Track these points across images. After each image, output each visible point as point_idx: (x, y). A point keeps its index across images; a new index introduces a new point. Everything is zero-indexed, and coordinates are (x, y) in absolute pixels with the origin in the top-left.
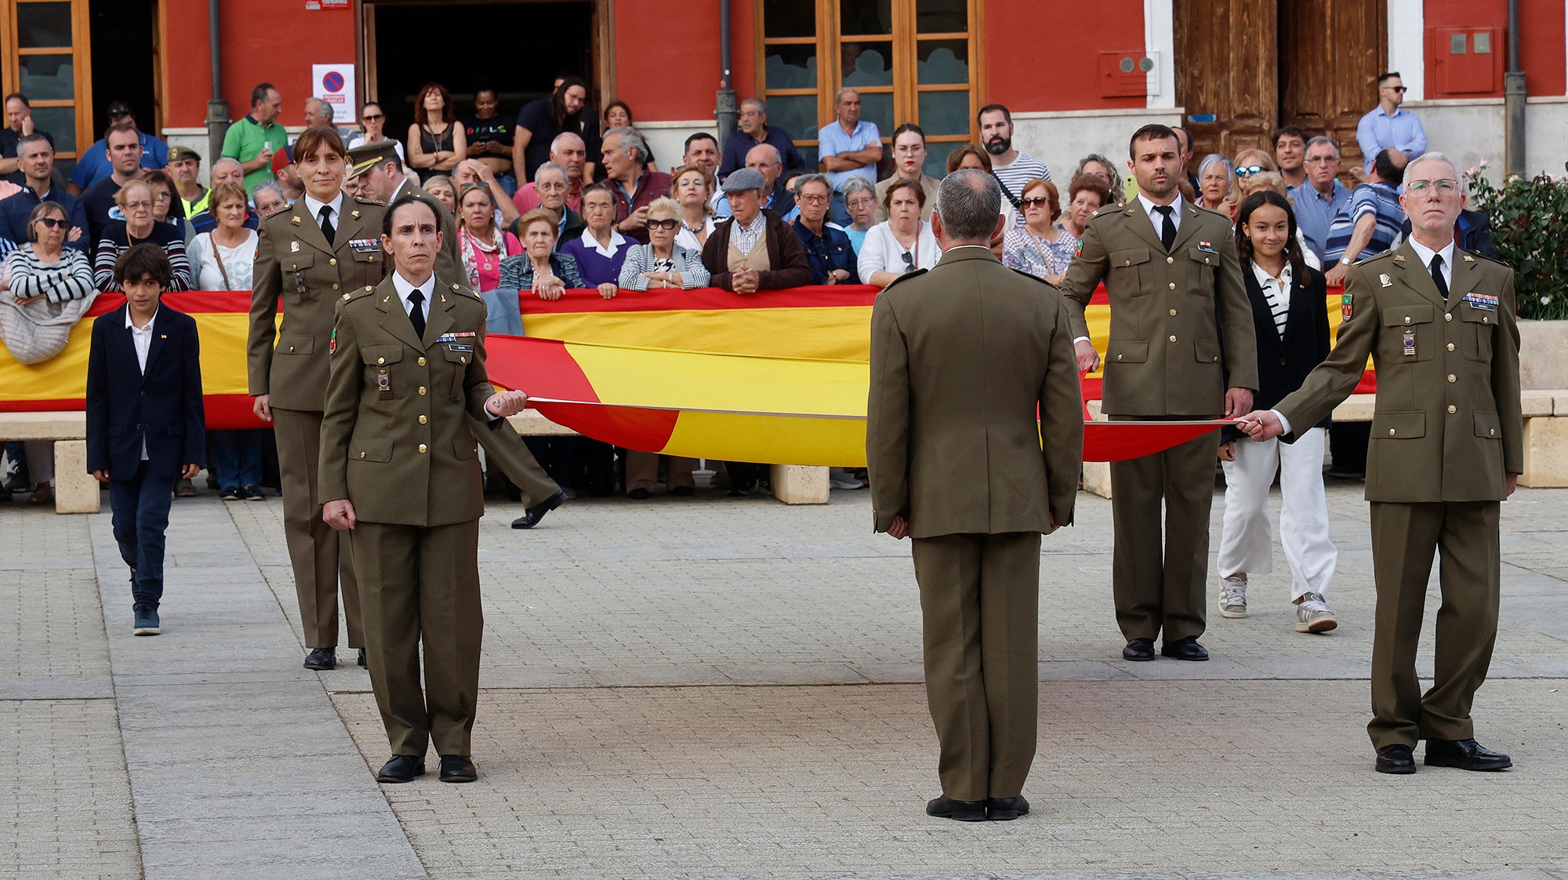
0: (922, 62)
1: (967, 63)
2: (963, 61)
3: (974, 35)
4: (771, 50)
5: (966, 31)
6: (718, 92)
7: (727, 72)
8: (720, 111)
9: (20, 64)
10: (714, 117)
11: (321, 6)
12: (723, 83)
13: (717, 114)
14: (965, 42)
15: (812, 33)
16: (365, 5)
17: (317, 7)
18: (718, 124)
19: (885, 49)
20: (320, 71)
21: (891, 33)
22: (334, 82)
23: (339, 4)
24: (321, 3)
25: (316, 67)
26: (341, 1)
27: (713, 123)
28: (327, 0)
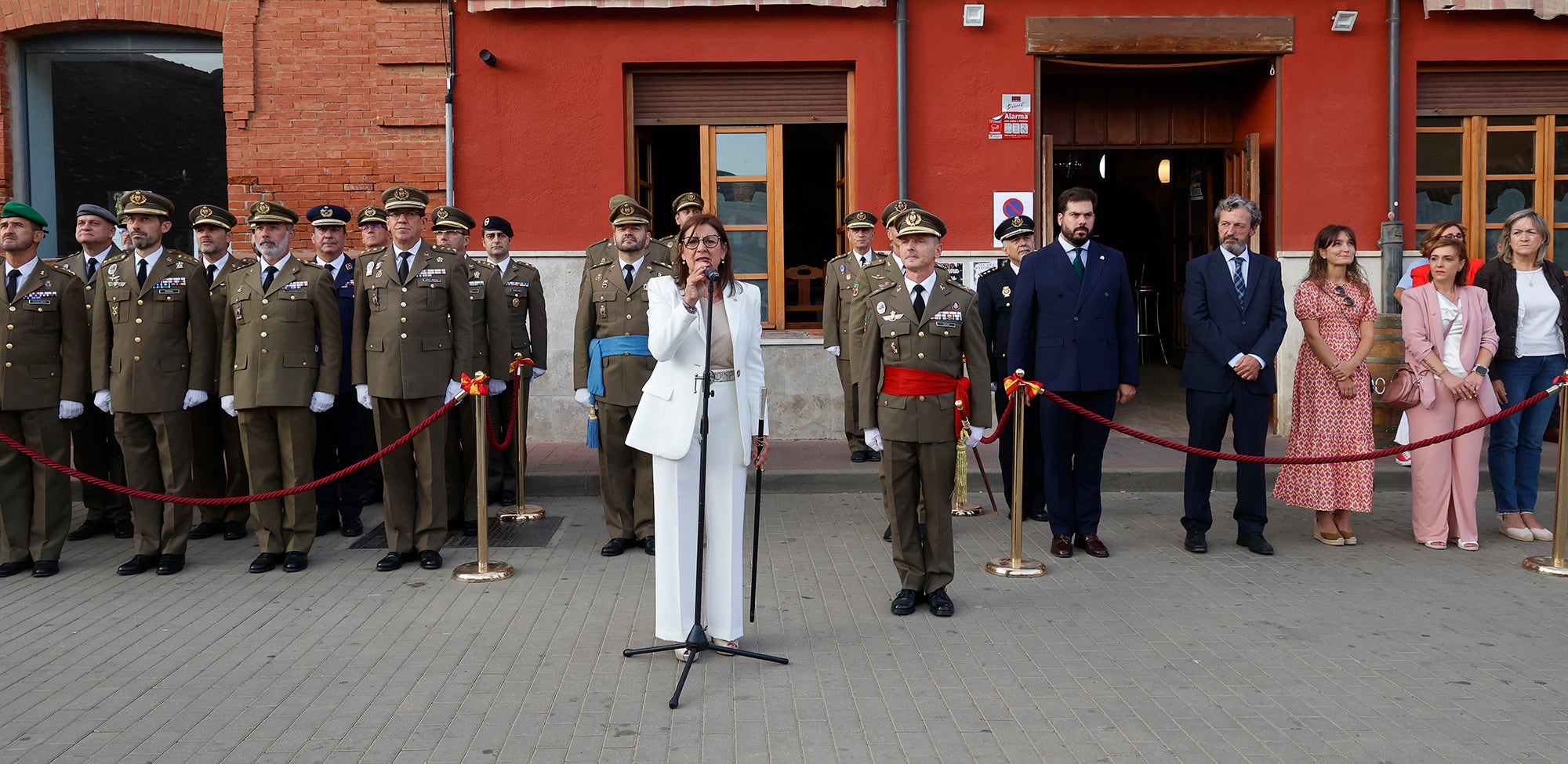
0: (1557, 202)
4: (1421, 187)
6: (1382, 223)
7: (1396, 204)
8: (1385, 241)
9: (718, 191)
11: (1003, 136)
12: (1391, 214)
13: (1383, 244)
15: (1459, 173)
16: (1044, 136)
17: (1001, 137)
18: (1382, 253)
19: (1527, 188)
20: (1000, 199)
21: (1534, 173)
22: (1013, 209)
23: (1020, 134)
24: (1003, 133)
25: (996, 195)
26: (1022, 129)
27: (1379, 253)
28: (1009, 129)
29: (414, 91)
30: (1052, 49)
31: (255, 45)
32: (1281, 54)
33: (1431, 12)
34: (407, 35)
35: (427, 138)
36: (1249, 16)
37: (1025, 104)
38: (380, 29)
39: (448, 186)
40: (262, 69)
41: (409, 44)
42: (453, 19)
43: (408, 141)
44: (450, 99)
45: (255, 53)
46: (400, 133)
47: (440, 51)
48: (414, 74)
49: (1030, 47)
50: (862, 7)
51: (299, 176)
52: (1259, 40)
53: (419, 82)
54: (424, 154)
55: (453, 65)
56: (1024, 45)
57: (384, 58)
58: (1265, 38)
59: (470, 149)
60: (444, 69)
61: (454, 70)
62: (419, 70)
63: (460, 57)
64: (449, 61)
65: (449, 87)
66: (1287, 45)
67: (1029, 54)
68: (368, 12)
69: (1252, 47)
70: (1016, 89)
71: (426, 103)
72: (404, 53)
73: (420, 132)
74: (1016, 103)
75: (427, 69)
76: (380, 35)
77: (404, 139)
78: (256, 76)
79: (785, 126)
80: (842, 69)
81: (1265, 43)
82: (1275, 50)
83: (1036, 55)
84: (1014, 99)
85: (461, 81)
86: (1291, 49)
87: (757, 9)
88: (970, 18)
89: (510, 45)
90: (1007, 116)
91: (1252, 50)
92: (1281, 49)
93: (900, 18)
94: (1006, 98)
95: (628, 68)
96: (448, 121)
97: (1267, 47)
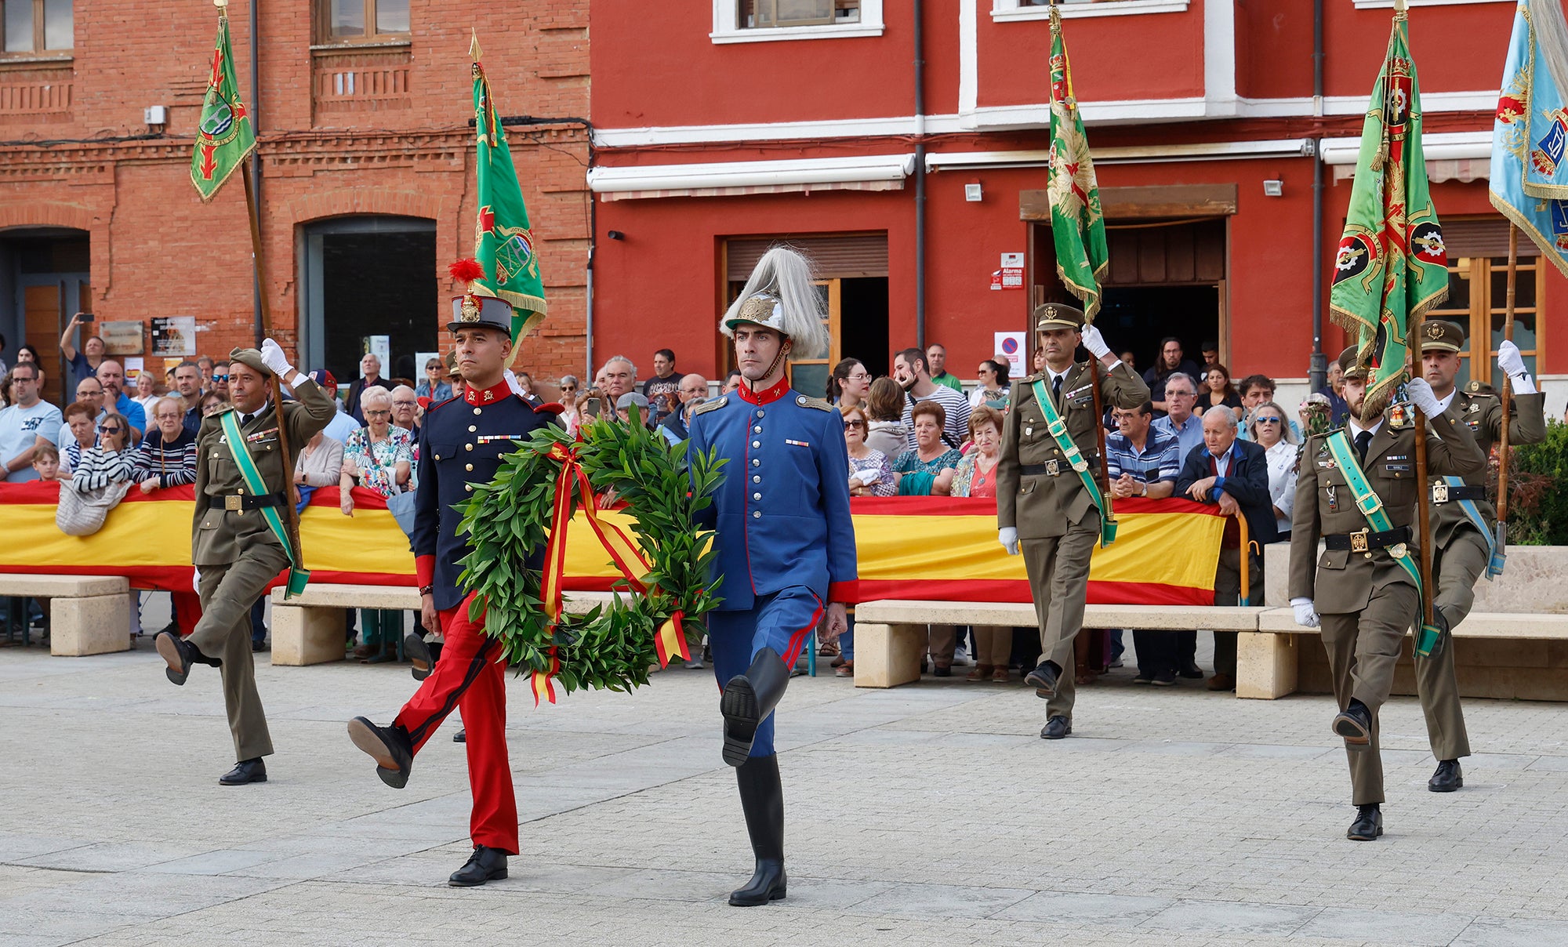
0: (1495, 333)
1: (1535, 333)
2: (1532, 331)
3: (1539, 310)
5: (1534, 306)
6: (1310, 355)
7: (1317, 339)
10: (1308, 376)
11: (1002, 287)
12: (1314, 348)
13: (1308, 373)
14: (1532, 316)
16: (1036, 285)
17: (1000, 288)
20: (1000, 337)
21: (1468, 308)
22: (1010, 345)
23: (1016, 286)
24: (1002, 285)
25: (997, 335)
26: (1017, 281)
27: (1306, 380)
28: (1008, 281)
29: (566, 260)
30: (1039, 217)
31: (459, 227)
32: (1229, 215)
33: (1338, 180)
34: (562, 217)
35: (575, 295)
36: (1201, 185)
37: (1019, 261)
38: (543, 214)
39: (588, 332)
40: (463, 245)
41: (563, 224)
42: (594, 205)
43: (562, 298)
44: (591, 266)
45: (458, 234)
46: (557, 292)
47: (584, 229)
48: (567, 247)
49: (1022, 216)
50: (884, 190)
52: (1207, 204)
53: (570, 253)
54: (572, 307)
55: (593, 240)
56: (1018, 214)
57: (545, 235)
58: (1213, 203)
59: (604, 304)
60: (587, 242)
61: (594, 243)
62: (571, 243)
63: (598, 233)
64: (590, 236)
65: (590, 257)
66: (1233, 209)
67: (1022, 220)
68: (536, 200)
69: (1202, 210)
70: (1012, 249)
71: (573, 269)
72: (558, 230)
73: (570, 291)
74: (1012, 260)
75: (576, 243)
76: (543, 218)
77: (559, 296)
78: (458, 250)
79: (842, 280)
80: (881, 235)
81: (1213, 207)
82: (1220, 212)
83: (1028, 222)
84: (1011, 257)
85: (599, 251)
86: (1234, 211)
87: (807, 194)
88: (971, 195)
89: (631, 226)
90: (1005, 271)
91: (1202, 213)
92: (1225, 212)
93: (918, 197)
94: (1005, 257)
95: (719, 239)
96: (589, 283)
97: (1214, 210)
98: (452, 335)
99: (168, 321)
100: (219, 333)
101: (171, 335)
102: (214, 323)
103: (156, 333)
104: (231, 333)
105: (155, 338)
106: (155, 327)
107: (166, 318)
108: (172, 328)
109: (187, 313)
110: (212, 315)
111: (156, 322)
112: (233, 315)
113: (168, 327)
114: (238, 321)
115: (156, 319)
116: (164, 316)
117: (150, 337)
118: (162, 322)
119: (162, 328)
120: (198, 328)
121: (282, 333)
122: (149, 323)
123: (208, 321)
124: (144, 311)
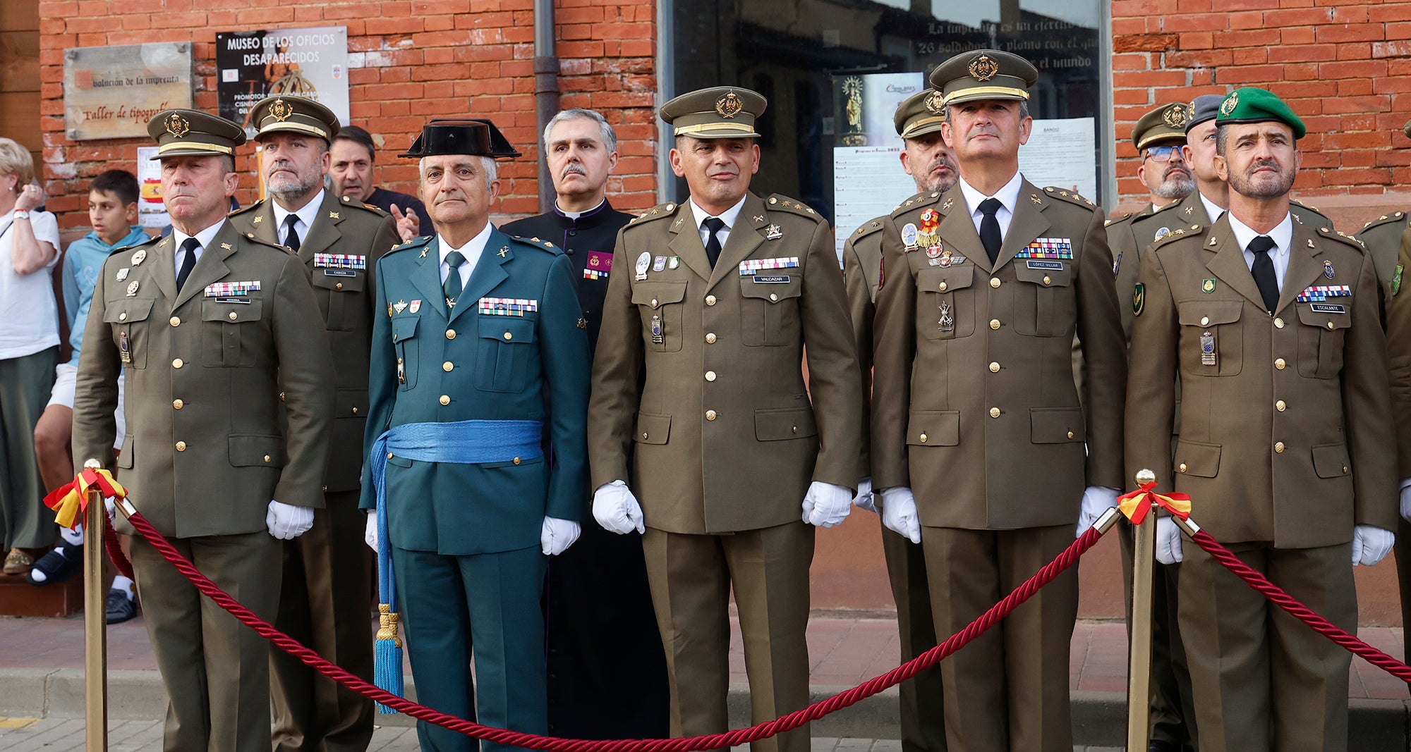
51: (1271, 28)
98: (1156, 61)
99: (268, 42)
100: (423, 72)
101: (276, 79)
102: (406, 43)
103: (231, 76)
104: (457, 70)
105: (228, 92)
106: (228, 58)
107: (261, 34)
108: (280, 60)
109: (325, 18)
110: (398, 21)
111: (232, 45)
112: (462, 18)
113: (268, 58)
114: (478, 37)
115: (231, 35)
116: (254, 29)
117: (212, 87)
118: (248, 44)
119: (249, 60)
120: (358, 60)
121: (614, 67)
122: (210, 50)
123: (385, 37)
124: (194, 15)
